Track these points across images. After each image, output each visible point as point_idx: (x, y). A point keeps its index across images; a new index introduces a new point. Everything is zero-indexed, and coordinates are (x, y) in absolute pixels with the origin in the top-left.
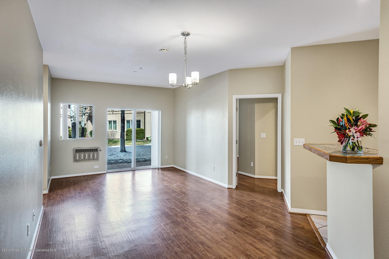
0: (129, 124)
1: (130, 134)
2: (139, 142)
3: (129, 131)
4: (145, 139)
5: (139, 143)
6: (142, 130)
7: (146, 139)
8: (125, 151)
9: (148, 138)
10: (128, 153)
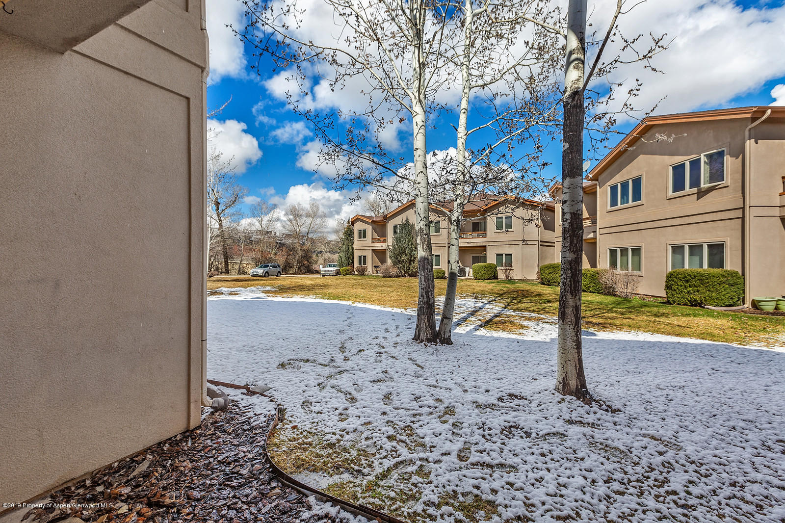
0: (679, 257)
1: (681, 286)
2: (713, 316)
3: (676, 277)
4: (746, 306)
5: (712, 320)
6: (733, 274)
7: (748, 305)
8: (582, 393)
9: (760, 304)
10: (595, 407)
